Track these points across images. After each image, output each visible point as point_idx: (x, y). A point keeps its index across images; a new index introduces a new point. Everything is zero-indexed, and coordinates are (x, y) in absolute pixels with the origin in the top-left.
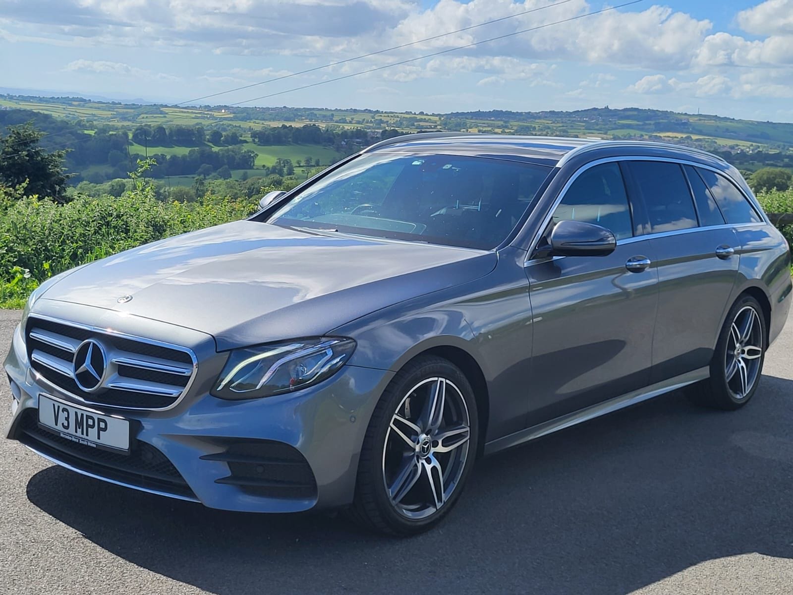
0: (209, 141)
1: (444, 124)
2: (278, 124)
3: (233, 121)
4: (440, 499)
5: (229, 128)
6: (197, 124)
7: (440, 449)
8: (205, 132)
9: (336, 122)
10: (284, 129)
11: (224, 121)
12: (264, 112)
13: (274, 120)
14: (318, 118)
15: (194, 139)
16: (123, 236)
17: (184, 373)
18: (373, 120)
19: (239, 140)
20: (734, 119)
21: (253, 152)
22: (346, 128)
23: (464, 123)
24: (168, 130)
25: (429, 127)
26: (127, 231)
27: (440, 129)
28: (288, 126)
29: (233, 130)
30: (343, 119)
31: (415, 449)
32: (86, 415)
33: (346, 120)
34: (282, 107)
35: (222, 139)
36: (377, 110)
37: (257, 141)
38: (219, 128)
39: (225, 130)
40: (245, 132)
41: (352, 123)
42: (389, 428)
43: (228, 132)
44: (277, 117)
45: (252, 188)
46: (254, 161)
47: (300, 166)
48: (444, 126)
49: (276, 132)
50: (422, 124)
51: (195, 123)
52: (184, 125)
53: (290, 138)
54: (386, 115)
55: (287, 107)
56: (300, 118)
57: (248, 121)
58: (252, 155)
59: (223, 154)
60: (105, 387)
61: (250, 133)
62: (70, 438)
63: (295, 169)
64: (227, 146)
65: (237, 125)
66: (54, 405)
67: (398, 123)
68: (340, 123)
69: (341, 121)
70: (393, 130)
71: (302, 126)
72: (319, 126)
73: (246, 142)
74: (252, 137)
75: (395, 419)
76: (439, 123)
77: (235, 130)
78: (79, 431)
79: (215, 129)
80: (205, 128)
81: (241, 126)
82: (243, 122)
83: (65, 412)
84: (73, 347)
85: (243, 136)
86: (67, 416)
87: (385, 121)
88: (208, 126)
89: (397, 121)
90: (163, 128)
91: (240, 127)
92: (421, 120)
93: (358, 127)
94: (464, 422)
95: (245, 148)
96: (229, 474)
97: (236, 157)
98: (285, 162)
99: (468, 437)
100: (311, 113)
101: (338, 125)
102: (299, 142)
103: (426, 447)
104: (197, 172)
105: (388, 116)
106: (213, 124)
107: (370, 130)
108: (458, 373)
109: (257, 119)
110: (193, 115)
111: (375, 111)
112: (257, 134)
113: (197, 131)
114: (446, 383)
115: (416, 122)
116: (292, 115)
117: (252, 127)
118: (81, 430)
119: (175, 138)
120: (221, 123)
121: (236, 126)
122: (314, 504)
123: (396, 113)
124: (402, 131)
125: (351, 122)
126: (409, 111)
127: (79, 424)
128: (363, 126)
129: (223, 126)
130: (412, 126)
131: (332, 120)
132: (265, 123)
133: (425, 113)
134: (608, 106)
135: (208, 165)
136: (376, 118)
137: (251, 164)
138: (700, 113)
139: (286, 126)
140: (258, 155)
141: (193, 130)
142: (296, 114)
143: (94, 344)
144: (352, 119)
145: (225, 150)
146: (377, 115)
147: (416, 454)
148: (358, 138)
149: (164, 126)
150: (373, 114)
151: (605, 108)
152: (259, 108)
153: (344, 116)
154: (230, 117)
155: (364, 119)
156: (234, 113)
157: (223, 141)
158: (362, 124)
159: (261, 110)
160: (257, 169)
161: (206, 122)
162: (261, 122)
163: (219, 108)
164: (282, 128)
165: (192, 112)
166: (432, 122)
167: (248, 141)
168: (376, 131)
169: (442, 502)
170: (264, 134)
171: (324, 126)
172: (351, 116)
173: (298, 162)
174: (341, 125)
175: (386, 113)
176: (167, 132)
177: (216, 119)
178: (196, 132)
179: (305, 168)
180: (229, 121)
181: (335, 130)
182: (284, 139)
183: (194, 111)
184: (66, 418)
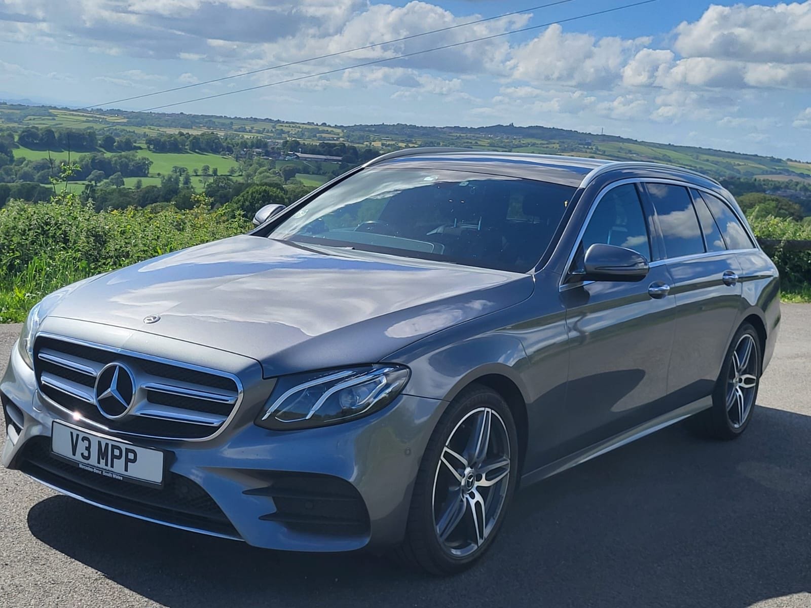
0: (101, 146)
1: (347, 137)
2: (174, 131)
3: (126, 126)
4: (481, 537)
5: (123, 133)
6: (88, 128)
7: (484, 483)
8: (97, 136)
9: (235, 131)
10: (180, 136)
11: (118, 126)
12: (160, 119)
13: (170, 126)
14: (217, 125)
15: (85, 144)
16: (62, 246)
17: (228, 401)
18: (273, 130)
19: (133, 146)
20: (636, 141)
21: (148, 159)
22: (246, 136)
23: (367, 136)
24: (57, 133)
25: (331, 139)
26: (66, 241)
27: (343, 141)
28: (185, 133)
29: (127, 137)
30: (242, 127)
31: (461, 483)
32: (112, 445)
33: (246, 129)
34: (179, 113)
35: (115, 144)
36: (278, 120)
37: (152, 148)
38: (112, 133)
39: (118, 135)
40: (139, 138)
41: (252, 133)
42: (440, 461)
43: (121, 138)
44: (173, 124)
45: (146, 197)
46: (148, 169)
47: (197, 176)
48: (347, 139)
49: (172, 139)
50: (324, 135)
51: (86, 127)
52: (74, 129)
53: (187, 145)
54: (287, 125)
55: (184, 113)
56: (197, 125)
57: (143, 127)
58: (147, 162)
59: (116, 160)
60: (134, 414)
61: (144, 139)
62: (92, 470)
63: (191, 178)
64: (120, 152)
65: (131, 130)
66: (72, 433)
67: (300, 133)
68: (240, 132)
69: (241, 130)
70: (294, 140)
71: (200, 134)
72: (217, 134)
73: (140, 148)
74: (146, 143)
75: (446, 451)
76: (341, 135)
77: (129, 135)
78: (103, 462)
79: (108, 134)
80: (97, 133)
81: (136, 132)
82: (137, 128)
83: (85, 441)
84: (95, 371)
85: (138, 142)
86: (87, 446)
87: (286, 131)
88: (100, 130)
89: (299, 131)
90: (52, 131)
91: (134, 132)
92: (323, 132)
93: (258, 137)
94: (505, 455)
95: (140, 155)
96: (274, 510)
97: (130, 163)
98: (182, 171)
99: (509, 470)
100: (209, 121)
101: (237, 134)
102: (197, 151)
103: (471, 480)
104: (87, 178)
105: (290, 126)
106: (105, 129)
107: (270, 140)
108: (503, 402)
109: (152, 125)
110: (84, 119)
111: (276, 121)
112: (153, 140)
113: (89, 135)
114: (492, 413)
115: (318, 133)
116: (189, 122)
117: (146, 133)
118: (104, 460)
119: (64, 142)
120: (114, 128)
121: (130, 132)
122: (367, 543)
123: (298, 123)
124: (304, 142)
125: (250, 132)
126: (312, 122)
127: (102, 454)
128: (263, 135)
129: (115, 131)
130: (314, 137)
131: (231, 128)
132: (160, 129)
133: (327, 124)
134: (512, 124)
135: (99, 172)
136: (277, 128)
137: (145, 171)
138: (604, 134)
139: (183, 133)
140: (152, 163)
141: (84, 134)
142: (194, 121)
143: (120, 367)
144: (252, 128)
145: (118, 157)
146: (278, 125)
147: (461, 488)
148: (258, 148)
149: (53, 130)
150: (273, 124)
151: (510, 125)
152: (154, 113)
153: (244, 125)
154: (123, 122)
155: (265, 129)
156: (128, 118)
157: (116, 147)
158: (262, 134)
159: (157, 116)
160: (152, 177)
161: (97, 126)
162: (156, 128)
163: (113, 112)
164: (179, 135)
165: (83, 115)
166: (334, 134)
167: (143, 147)
168: (277, 141)
169: (482, 539)
170: (160, 140)
171: (223, 134)
172: (250, 125)
173: (195, 171)
174: (241, 134)
175: (287, 122)
176: (56, 135)
177: (108, 124)
178: (87, 137)
179: (202, 177)
180: (122, 125)
181: (234, 139)
182: (181, 147)
183: (85, 114)
184: (86, 447)
